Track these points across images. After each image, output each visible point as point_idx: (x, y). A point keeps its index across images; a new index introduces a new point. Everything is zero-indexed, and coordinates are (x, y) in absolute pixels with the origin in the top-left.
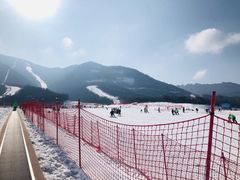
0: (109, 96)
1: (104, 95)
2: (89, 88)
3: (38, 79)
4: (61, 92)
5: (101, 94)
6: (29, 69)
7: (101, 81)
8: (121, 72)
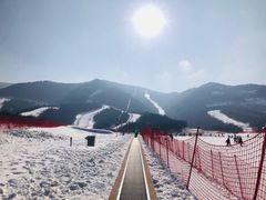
0: (236, 123)
1: (231, 121)
2: (211, 113)
3: (156, 105)
4: (178, 119)
5: (226, 119)
6: (147, 96)
7: (225, 104)
8: (253, 92)
